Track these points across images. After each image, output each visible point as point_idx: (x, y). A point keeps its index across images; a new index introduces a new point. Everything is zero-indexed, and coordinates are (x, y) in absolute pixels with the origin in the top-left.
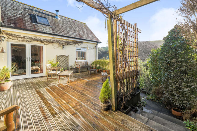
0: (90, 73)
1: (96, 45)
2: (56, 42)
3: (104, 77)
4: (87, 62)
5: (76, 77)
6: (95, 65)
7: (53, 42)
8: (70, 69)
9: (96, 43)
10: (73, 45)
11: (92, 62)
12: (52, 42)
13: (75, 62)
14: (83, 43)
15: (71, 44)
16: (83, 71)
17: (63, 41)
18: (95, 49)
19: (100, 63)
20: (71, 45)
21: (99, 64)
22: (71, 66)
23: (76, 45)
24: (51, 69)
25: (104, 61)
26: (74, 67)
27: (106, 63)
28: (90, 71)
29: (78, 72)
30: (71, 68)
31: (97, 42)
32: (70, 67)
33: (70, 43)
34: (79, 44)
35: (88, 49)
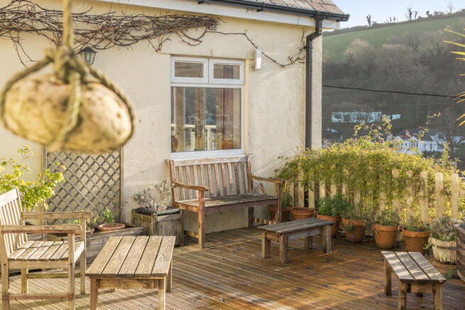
0: (287, 249)
1: (310, 38)
2: (39, 26)
3: (415, 289)
4: (245, 164)
5: (191, 285)
6: (306, 184)
7: (18, 30)
8: (128, 220)
9: (309, 22)
10: (155, 42)
11: (281, 164)
12: (10, 29)
13: (168, 164)
14: (222, 27)
15: (143, 33)
16: (219, 229)
17: (88, 20)
18: (300, 69)
19: (346, 172)
20: (136, 40)
21: (340, 180)
22: (138, 198)
23: (175, 44)
24: (19, 232)
25: (378, 158)
26: (160, 204)
27: (396, 173)
28: (286, 234)
29: (195, 241)
30: (139, 211)
31: (318, 16)
32: (130, 206)
33: (134, 33)
34: (194, 33)
35: (253, 67)
